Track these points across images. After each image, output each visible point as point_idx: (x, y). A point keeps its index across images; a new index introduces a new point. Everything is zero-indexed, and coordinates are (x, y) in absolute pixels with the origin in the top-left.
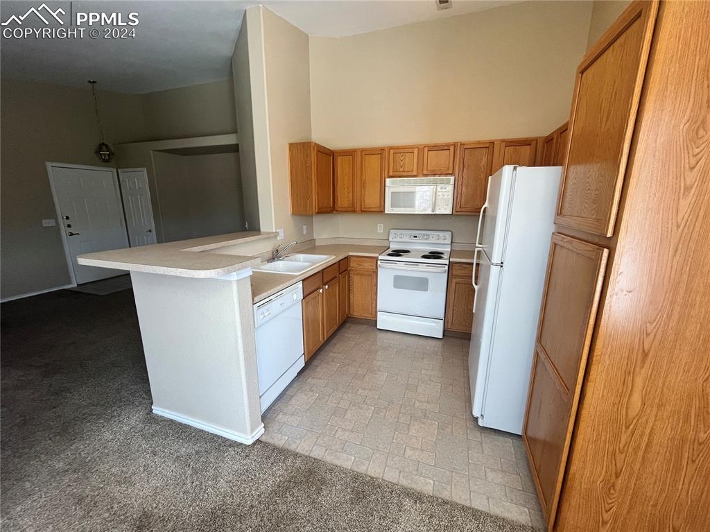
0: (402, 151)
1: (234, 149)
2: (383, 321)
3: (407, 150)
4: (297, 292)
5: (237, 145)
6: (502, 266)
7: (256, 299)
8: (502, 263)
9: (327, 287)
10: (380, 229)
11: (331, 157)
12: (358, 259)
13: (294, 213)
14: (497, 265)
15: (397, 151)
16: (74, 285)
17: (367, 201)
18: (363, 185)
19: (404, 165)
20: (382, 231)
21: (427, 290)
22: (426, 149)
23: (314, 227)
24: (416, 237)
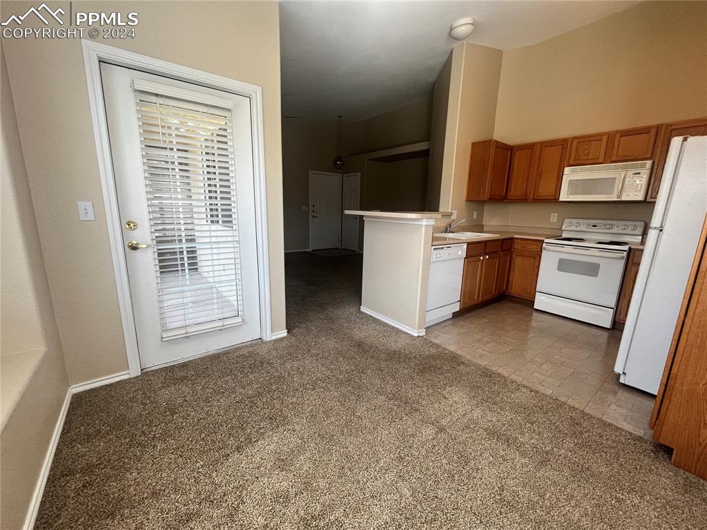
0: (588, 139)
1: (425, 154)
2: (541, 302)
3: (593, 139)
4: (462, 251)
5: (428, 150)
6: (661, 230)
7: (434, 243)
8: (662, 227)
9: (487, 257)
10: (554, 217)
11: (510, 152)
12: (522, 242)
13: (468, 200)
14: (655, 228)
15: (580, 140)
16: (310, 250)
17: (540, 190)
18: (539, 175)
19: (589, 153)
20: (555, 220)
21: (596, 275)
22: (619, 135)
23: (485, 215)
24: (596, 226)
